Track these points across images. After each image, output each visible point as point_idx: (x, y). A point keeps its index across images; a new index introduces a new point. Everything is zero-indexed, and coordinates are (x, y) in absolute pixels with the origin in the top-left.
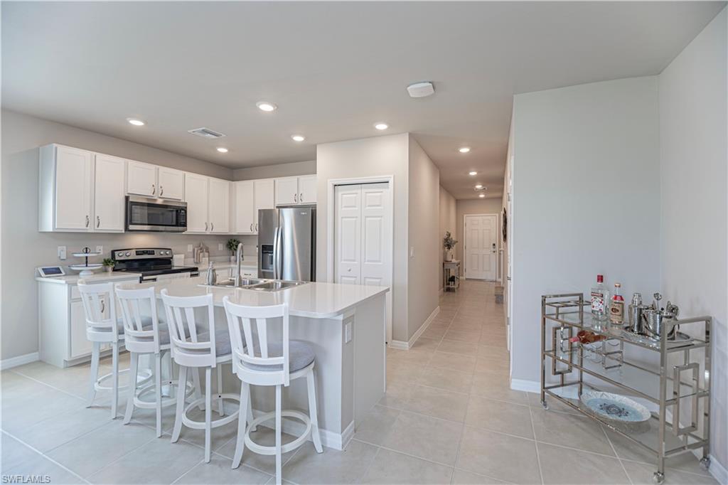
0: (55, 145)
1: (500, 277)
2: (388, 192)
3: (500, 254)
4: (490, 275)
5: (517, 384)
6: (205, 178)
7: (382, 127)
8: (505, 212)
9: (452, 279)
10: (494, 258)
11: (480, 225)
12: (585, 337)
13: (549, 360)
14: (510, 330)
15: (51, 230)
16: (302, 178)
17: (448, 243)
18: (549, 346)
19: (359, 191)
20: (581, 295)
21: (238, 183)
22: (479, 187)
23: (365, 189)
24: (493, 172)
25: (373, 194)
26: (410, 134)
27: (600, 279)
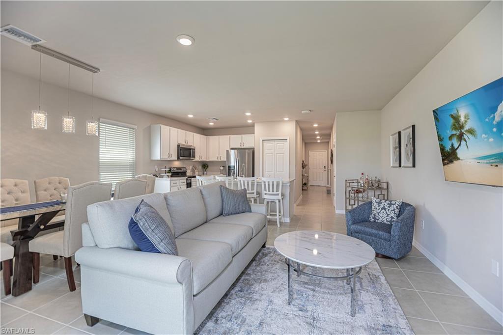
0: (160, 125)
1: (328, 184)
2: (287, 144)
3: (328, 171)
4: (323, 183)
5: (337, 212)
6: (199, 135)
7: (286, 119)
8: (332, 151)
9: (305, 184)
10: (325, 174)
11: (318, 156)
12: (358, 192)
13: (348, 200)
14: (335, 198)
15: (159, 159)
16: (244, 136)
17: (304, 166)
18: (348, 196)
19: (274, 143)
20: (358, 180)
21: (211, 137)
22: (318, 137)
23: (276, 142)
24: (327, 132)
25: (280, 144)
26: (296, 121)
27: (363, 174)
